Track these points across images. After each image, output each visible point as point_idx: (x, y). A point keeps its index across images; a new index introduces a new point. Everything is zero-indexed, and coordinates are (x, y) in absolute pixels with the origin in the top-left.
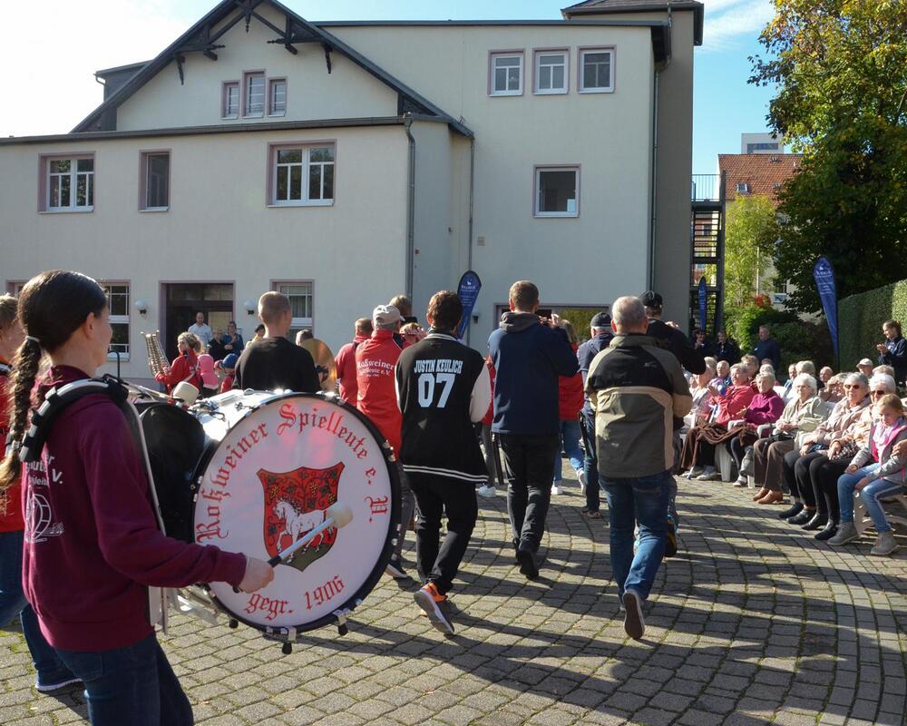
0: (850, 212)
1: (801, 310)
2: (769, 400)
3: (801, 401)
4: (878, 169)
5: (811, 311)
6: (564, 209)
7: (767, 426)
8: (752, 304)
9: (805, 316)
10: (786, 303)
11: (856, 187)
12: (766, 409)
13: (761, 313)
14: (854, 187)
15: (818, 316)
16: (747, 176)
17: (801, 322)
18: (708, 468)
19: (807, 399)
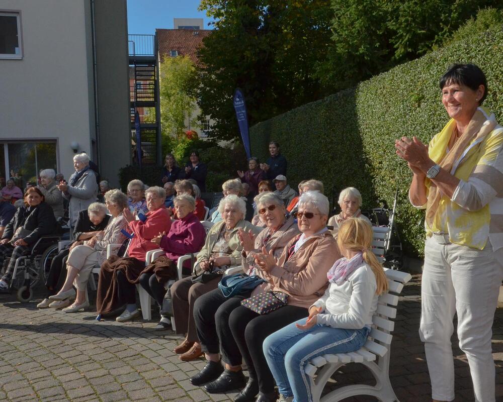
0: (254, 60)
1: (220, 138)
2: (190, 225)
3: (228, 227)
4: (275, 22)
5: (227, 139)
6: (14, 52)
7: (187, 257)
8: (184, 137)
9: (222, 143)
10: (209, 134)
11: (258, 37)
12: (185, 234)
13: (190, 143)
14: (256, 37)
15: (233, 142)
16: (177, 45)
17: (220, 148)
18: (130, 306)
19: (235, 226)
